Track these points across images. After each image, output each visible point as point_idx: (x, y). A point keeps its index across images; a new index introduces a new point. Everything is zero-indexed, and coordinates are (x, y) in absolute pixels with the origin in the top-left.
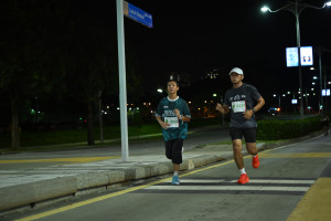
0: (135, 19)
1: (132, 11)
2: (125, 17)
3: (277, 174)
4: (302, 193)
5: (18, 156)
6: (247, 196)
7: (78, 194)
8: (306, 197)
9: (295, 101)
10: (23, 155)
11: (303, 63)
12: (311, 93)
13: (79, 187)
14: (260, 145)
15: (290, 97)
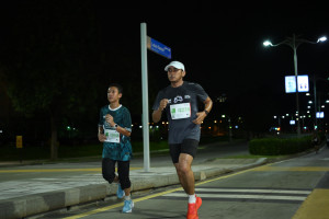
0: (157, 51)
1: (154, 45)
2: (148, 50)
3: (278, 186)
4: (299, 202)
6: (252, 204)
7: (107, 199)
8: (304, 205)
9: (292, 122)
10: (61, 165)
11: (300, 90)
12: (307, 115)
13: (108, 193)
14: (262, 159)
15: (289, 119)
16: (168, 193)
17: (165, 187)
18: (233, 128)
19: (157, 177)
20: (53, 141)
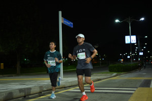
0: (66, 24)
1: (65, 21)
2: (62, 24)
3: (122, 86)
4: (131, 94)
5: (20, 77)
6: (110, 94)
7: (43, 92)
9: (129, 57)
10: (21, 77)
11: (132, 42)
12: (135, 54)
14: (115, 74)
15: (127, 55)
16: (71, 90)
17: (70, 87)
18: (102, 59)
19: (66, 82)
20: (18, 65)
